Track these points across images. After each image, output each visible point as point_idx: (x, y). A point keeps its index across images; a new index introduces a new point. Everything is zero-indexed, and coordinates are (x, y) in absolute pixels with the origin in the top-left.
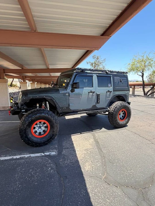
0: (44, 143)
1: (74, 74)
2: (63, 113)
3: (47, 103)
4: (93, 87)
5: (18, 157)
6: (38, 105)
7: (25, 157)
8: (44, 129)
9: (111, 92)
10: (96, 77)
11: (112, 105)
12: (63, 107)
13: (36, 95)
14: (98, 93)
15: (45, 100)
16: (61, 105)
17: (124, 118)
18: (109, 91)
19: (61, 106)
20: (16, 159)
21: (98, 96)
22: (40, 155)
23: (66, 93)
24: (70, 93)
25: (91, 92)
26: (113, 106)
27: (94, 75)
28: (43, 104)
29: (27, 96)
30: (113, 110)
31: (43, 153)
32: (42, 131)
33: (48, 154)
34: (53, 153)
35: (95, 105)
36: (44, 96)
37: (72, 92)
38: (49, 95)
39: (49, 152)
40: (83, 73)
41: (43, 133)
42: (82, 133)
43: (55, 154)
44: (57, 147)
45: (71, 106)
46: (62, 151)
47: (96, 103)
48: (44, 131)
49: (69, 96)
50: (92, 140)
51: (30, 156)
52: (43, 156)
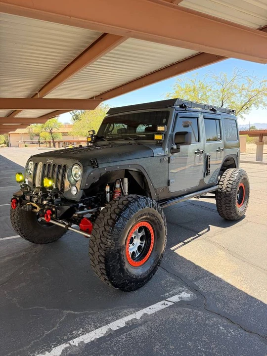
0: (149, 275)
1: (174, 114)
3: (126, 180)
4: (199, 141)
5: (120, 323)
6: (108, 189)
7: (136, 319)
8: (139, 244)
9: (223, 150)
10: (203, 119)
12: (159, 189)
13: (115, 164)
14: (208, 154)
15: (127, 174)
16: (155, 183)
18: (219, 150)
19: (156, 186)
21: (207, 159)
22: (164, 306)
23: (165, 156)
24: (170, 155)
25: (198, 152)
26: (226, 180)
27: (199, 115)
28: (118, 186)
29: (98, 167)
30: (228, 188)
31: (165, 299)
32: (135, 249)
33: (175, 299)
34: (186, 295)
35: (203, 179)
36: (129, 165)
37: (172, 153)
38: (137, 163)
39: (173, 295)
40: (186, 110)
41: (139, 254)
42: (186, 241)
43: (189, 295)
44: (173, 280)
45: (171, 184)
46: (196, 286)
47: (204, 175)
48: (139, 248)
49: (169, 162)
50: (221, 253)
51: (145, 314)
52: (170, 306)
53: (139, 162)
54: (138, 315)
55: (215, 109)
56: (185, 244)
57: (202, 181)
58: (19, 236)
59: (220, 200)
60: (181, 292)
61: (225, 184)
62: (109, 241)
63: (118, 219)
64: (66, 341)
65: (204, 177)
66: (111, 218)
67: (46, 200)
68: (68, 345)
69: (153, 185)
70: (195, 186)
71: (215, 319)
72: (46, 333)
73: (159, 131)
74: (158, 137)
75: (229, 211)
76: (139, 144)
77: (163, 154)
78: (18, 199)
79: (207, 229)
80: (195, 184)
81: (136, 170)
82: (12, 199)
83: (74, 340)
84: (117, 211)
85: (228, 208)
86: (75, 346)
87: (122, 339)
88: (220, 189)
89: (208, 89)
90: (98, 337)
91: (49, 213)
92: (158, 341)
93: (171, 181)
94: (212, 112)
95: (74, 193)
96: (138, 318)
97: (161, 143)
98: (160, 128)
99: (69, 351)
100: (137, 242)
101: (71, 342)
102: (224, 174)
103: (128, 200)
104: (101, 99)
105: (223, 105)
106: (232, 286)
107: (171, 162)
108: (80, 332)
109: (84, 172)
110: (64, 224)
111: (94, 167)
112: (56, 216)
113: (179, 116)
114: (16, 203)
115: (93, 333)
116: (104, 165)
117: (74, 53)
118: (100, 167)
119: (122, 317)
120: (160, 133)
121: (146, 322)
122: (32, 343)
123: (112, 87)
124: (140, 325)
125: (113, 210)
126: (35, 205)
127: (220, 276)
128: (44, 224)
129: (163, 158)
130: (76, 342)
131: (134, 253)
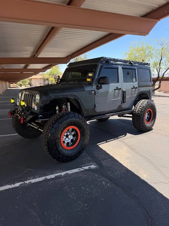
1: (100, 66)
2: (89, 116)
3: (69, 104)
4: (118, 82)
5: (53, 176)
6: (57, 108)
7: (61, 175)
8: (72, 138)
9: (136, 88)
10: (122, 69)
11: (137, 104)
12: (88, 109)
13: (59, 94)
14: (124, 90)
15: (68, 100)
16: (86, 105)
17: (149, 120)
18: (134, 88)
19: (86, 108)
20: (52, 179)
21: (124, 93)
22: (79, 171)
23: (92, 91)
24: (96, 90)
25: (117, 89)
26: (138, 106)
27: (119, 66)
28: (64, 107)
29: (48, 95)
30: (139, 111)
31: (81, 167)
32: (69, 141)
33: (87, 168)
34: (93, 167)
35: (121, 105)
36: (68, 95)
37: (98, 89)
38: (74, 94)
39: (86, 166)
40: (108, 64)
41: (72, 143)
42: (107, 141)
43: (95, 167)
44: (90, 159)
45: (96, 107)
46: (102, 163)
47: (122, 103)
48: (72, 140)
49: (95, 94)
50: (125, 148)
51: (67, 173)
52: (82, 171)
53: (74, 93)
54: (63, 174)
55: (132, 62)
56: (107, 142)
57: (120, 106)
58: (17, 134)
59: (134, 119)
60: (91, 165)
61: (138, 109)
62: (50, 134)
63: (55, 123)
64: (23, 181)
65: (122, 104)
66: (52, 122)
67: (23, 113)
68: (23, 183)
69: (84, 107)
70: (115, 109)
71: (102, 179)
72: (15, 177)
73: (90, 76)
74: (89, 80)
75: (139, 125)
76: (79, 84)
77: (91, 90)
78: (12, 112)
79: (124, 135)
80: (115, 107)
81: (73, 98)
82: (9, 112)
83: (27, 181)
84: (56, 119)
85: (139, 123)
86: (27, 183)
87: (50, 183)
88: (135, 112)
89: (152, 48)
90: (39, 181)
91: (22, 119)
92: (68, 185)
93: (96, 105)
94: (130, 64)
95: (36, 109)
96: (63, 175)
97: (91, 83)
98: (90, 75)
99: (23, 185)
100: (71, 137)
101: (25, 182)
102: (138, 103)
103: (63, 114)
104: (72, 57)
105: (162, 59)
106: (122, 164)
107: (96, 94)
108: (31, 178)
109: (41, 98)
110: (37, 127)
111: (46, 96)
112: (26, 121)
113: (103, 67)
114: (11, 115)
115: (37, 179)
116: (52, 95)
117: (46, 32)
118: (50, 95)
119: (54, 174)
120: (90, 77)
121: (66, 177)
122: (7, 180)
123: (77, 50)
124: (63, 178)
125: (54, 118)
126: (18, 115)
127: (117, 159)
128: (30, 127)
129: (91, 92)
130: (27, 182)
131: (68, 142)
